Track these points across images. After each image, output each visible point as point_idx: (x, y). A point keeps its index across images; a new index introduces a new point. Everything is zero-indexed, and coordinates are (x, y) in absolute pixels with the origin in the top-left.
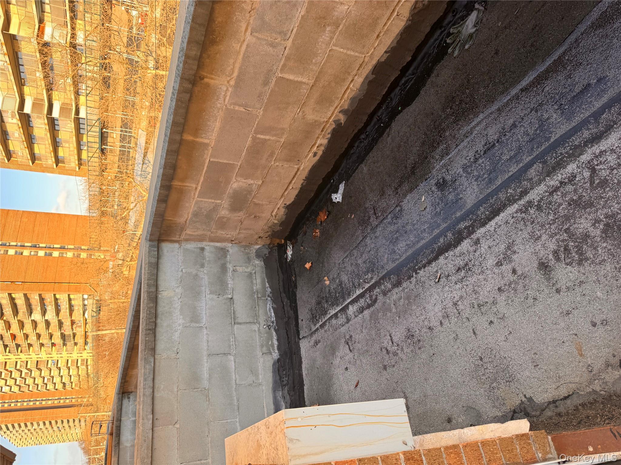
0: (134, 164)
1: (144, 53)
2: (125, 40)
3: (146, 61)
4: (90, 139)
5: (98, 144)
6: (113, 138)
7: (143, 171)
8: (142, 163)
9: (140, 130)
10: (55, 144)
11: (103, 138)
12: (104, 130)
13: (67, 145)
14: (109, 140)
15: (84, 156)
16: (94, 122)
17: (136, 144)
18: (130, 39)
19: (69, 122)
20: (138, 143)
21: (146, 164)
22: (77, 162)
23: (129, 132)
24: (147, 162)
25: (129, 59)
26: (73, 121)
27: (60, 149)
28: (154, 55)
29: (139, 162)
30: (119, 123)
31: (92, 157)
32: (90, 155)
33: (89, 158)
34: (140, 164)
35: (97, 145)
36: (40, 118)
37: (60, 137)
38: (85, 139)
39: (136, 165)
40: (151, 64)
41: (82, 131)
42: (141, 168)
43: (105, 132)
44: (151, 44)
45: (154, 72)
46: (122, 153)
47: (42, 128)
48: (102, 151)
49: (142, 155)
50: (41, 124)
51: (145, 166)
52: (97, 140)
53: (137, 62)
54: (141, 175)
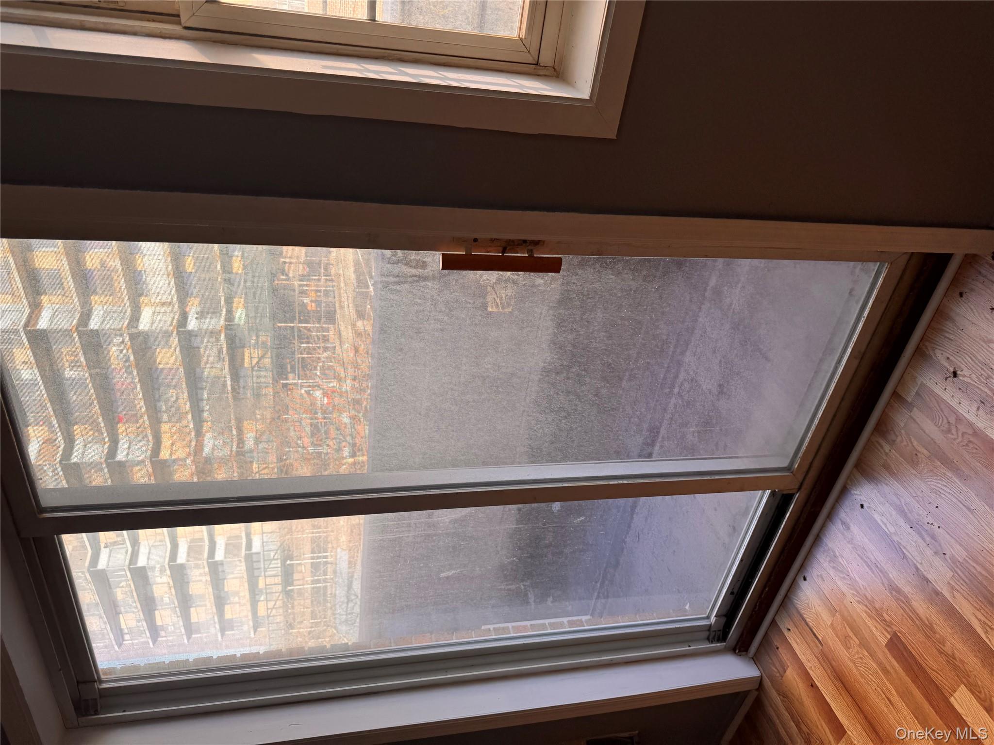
0: (335, 605)
1: (334, 441)
2: (308, 429)
3: (339, 450)
4: (269, 580)
5: (280, 586)
6: (301, 572)
7: (349, 614)
8: (346, 601)
9: (339, 550)
10: (220, 601)
11: (288, 575)
12: (289, 562)
13: (236, 599)
14: (296, 576)
15: (262, 611)
17: (335, 572)
20: (338, 571)
21: (352, 601)
22: (251, 623)
23: (326, 557)
24: (353, 597)
25: (318, 453)
26: (243, 560)
27: (227, 608)
28: (349, 439)
29: (342, 600)
30: (307, 548)
31: (274, 608)
32: (271, 604)
33: (269, 611)
36: (197, 566)
37: (226, 589)
38: (261, 584)
39: (338, 606)
40: (346, 452)
41: (256, 573)
42: (345, 609)
43: (289, 565)
44: (342, 427)
45: (350, 460)
46: (316, 591)
47: (201, 581)
48: (288, 594)
49: (346, 588)
50: (201, 575)
51: (351, 605)
52: (278, 580)
53: (327, 454)
54: (346, 621)
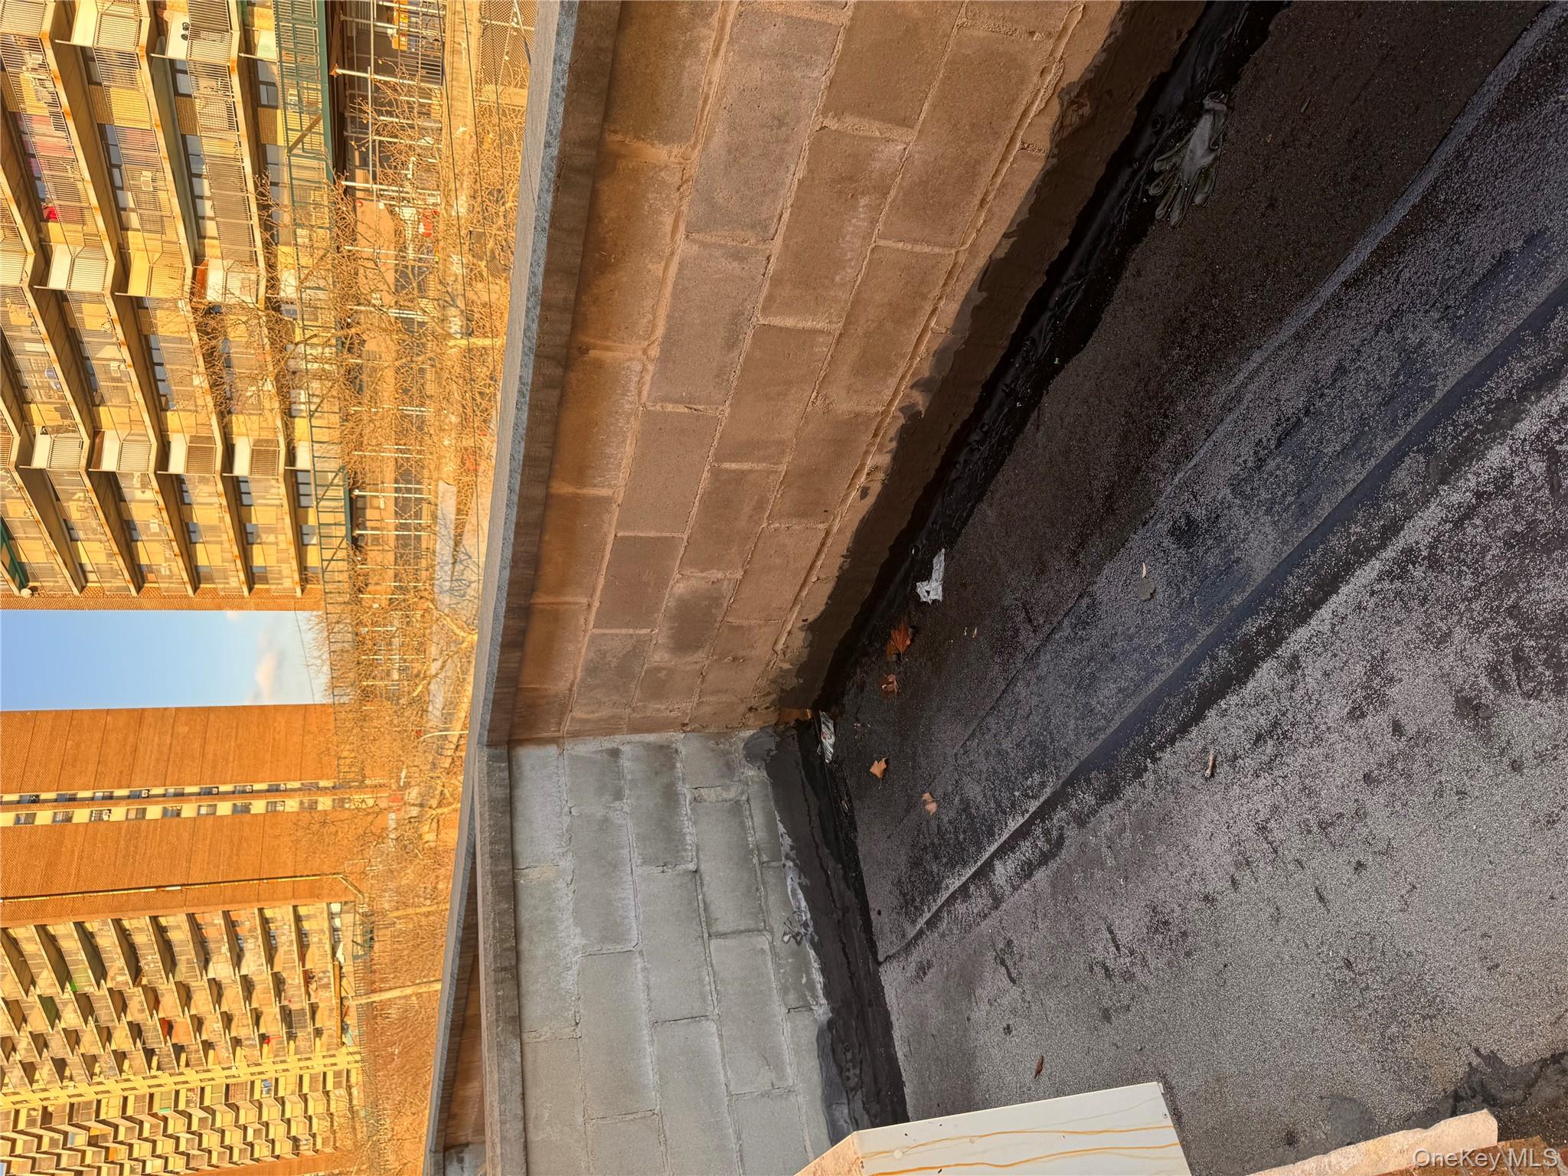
0: (433, 566)
1: (436, 302)
2: (390, 277)
3: (444, 320)
4: (326, 518)
5: (344, 528)
6: (379, 508)
7: (457, 580)
8: (451, 561)
9: (441, 484)
10: (245, 538)
11: (355, 511)
12: (357, 492)
13: (271, 538)
14: (370, 514)
15: (313, 558)
16: (331, 476)
17: (434, 517)
18: (402, 273)
19: (273, 482)
20: (440, 515)
21: (461, 562)
22: (296, 577)
23: (417, 491)
24: (462, 556)
25: (404, 320)
26: (281, 479)
27: (256, 550)
28: (460, 302)
29: (445, 558)
30: (390, 473)
31: (332, 560)
32: (328, 554)
33: (325, 563)
34: (446, 563)
35: (342, 531)
36: (203, 481)
37: (254, 522)
38: (312, 520)
39: (437, 568)
40: (456, 325)
41: (304, 501)
42: (449, 573)
43: (358, 496)
44: (450, 280)
45: (463, 342)
46: (402, 542)
47: (212, 504)
48: (356, 542)
49: (452, 543)
50: (210, 495)
51: (459, 567)
52: (342, 517)
53: (422, 324)
54: (451, 589)
